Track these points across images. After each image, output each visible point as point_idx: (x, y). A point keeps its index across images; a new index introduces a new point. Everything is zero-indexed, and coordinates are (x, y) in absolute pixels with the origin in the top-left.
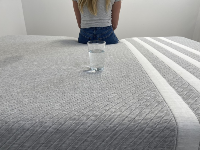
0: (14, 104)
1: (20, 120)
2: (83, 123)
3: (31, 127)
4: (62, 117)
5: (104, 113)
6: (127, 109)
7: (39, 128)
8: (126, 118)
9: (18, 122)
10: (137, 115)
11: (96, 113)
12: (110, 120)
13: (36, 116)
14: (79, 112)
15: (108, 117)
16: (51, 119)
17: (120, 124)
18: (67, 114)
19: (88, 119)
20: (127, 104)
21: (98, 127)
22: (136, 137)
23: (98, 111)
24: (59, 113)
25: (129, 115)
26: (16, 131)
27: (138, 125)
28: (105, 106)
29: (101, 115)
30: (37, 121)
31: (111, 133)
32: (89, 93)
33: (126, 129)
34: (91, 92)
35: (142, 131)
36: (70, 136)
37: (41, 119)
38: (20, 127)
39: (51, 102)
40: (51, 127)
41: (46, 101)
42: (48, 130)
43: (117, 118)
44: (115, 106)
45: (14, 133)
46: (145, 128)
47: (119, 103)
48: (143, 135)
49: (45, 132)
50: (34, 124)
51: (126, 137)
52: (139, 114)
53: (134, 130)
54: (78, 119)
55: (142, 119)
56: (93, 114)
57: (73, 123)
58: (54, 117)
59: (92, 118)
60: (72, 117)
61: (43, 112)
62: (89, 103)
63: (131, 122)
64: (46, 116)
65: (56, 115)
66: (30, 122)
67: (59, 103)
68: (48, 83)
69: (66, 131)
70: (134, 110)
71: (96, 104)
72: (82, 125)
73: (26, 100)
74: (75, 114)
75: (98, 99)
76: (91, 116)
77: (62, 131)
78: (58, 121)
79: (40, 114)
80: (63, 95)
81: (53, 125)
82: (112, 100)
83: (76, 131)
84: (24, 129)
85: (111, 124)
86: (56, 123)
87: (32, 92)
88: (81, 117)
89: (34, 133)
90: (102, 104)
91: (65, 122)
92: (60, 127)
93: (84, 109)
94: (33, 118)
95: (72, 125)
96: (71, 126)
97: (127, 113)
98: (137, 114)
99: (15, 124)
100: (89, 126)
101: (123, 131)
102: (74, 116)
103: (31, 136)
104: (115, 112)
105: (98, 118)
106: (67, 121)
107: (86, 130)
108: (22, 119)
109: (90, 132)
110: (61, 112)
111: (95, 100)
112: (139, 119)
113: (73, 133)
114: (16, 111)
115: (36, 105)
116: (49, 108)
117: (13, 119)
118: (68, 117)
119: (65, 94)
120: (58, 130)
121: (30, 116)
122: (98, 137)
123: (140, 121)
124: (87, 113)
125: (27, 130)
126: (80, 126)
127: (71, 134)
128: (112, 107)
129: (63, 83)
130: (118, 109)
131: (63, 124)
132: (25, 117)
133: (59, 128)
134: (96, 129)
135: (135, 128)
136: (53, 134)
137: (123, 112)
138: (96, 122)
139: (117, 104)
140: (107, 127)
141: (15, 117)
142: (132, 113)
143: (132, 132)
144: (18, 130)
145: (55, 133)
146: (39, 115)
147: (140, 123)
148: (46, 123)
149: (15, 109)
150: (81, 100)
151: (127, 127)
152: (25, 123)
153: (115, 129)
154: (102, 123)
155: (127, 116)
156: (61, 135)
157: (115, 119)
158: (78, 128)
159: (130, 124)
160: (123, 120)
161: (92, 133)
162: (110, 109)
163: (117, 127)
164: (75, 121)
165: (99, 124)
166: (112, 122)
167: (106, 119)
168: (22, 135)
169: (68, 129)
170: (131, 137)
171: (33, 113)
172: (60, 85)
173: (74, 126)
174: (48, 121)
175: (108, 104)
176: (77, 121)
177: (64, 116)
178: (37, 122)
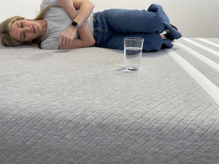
0: (54, 96)
1: (63, 111)
2: (126, 120)
3: (73, 119)
4: (104, 112)
5: (148, 112)
6: (173, 109)
7: (82, 121)
8: (173, 118)
9: (61, 113)
10: (186, 116)
11: (140, 111)
12: (155, 119)
13: (78, 109)
14: (121, 108)
15: (153, 116)
16: (93, 113)
17: (167, 124)
18: (109, 109)
19: (131, 116)
20: (173, 104)
21: (143, 125)
22: (185, 139)
23: (141, 109)
24: (100, 108)
25: (176, 115)
26: (59, 122)
27: (187, 126)
28: (148, 105)
29: (145, 113)
30: (80, 113)
31: (157, 133)
32: (128, 91)
33: (173, 129)
34: (130, 90)
35: (192, 133)
36: (113, 132)
37: (83, 112)
38: (63, 118)
39: (91, 97)
40: (93, 120)
41: (86, 95)
42: (90, 123)
43: (162, 117)
44: (159, 105)
45: (57, 124)
46: (195, 130)
47: (163, 102)
48: (193, 137)
49: (87, 125)
50: (77, 116)
51: (174, 138)
52: (187, 114)
53: (182, 131)
54: (121, 115)
55: (192, 120)
56: (136, 112)
57: (116, 119)
58: (96, 111)
59: (136, 115)
60: (114, 113)
61: (84, 106)
62: (130, 100)
63: (179, 123)
64: (88, 109)
65: (98, 110)
66: (72, 114)
67: (99, 97)
68: (84, 78)
69: (108, 126)
70: (182, 110)
71: (139, 102)
72: (125, 121)
73: (66, 93)
74: (118, 110)
75: (139, 97)
76: (134, 114)
77: (104, 126)
78: (100, 115)
79: (82, 107)
80: (101, 90)
81: (95, 119)
82: (155, 99)
83: (118, 127)
84: (66, 120)
85: (156, 123)
86: (98, 117)
87: (70, 86)
88: (123, 113)
89: (76, 126)
90: (144, 102)
91: (108, 117)
92: (103, 121)
93: (126, 106)
94: (75, 110)
95: (115, 120)
96: (113, 122)
97: (173, 113)
98: (186, 114)
99: (58, 115)
100: (133, 124)
101: (170, 132)
102: (116, 111)
103: (73, 128)
104: (160, 111)
105: (142, 116)
106: (109, 116)
107: (129, 127)
108: (65, 110)
109: (133, 130)
110: (102, 107)
111: (136, 98)
112: (188, 120)
113: (116, 129)
114: (58, 103)
115: (77, 98)
116: (90, 102)
117: (55, 110)
118: (110, 113)
119: (104, 90)
120: (100, 124)
121: (72, 108)
122: (143, 135)
123: (189, 122)
124: (129, 110)
125: (70, 122)
126: (123, 122)
127: (114, 130)
128: (156, 106)
129: (98, 80)
130: (163, 108)
131: (105, 119)
132: (68, 109)
133: (101, 122)
134: (141, 127)
135: (184, 130)
136: (95, 128)
137: (169, 112)
138: (140, 120)
139: (161, 103)
140: (153, 126)
141: (58, 108)
142: (179, 114)
143: (180, 133)
144: (60, 121)
145: (97, 127)
146: (80, 108)
147: (189, 124)
148: (88, 116)
149: (57, 101)
150: (121, 97)
151: (174, 128)
152: (68, 115)
153: (161, 129)
154: (147, 121)
155: (174, 116)
156: (103, 130)
157: (161, 118)
158: (121, 124)
159: (177, 124)
160: (170, 120)
161: (136, 131)
162: (154, 107)
163: (164, 127)
164: (117, 117)
165: (144, 122)
166: (158, 121)
167: (151, 117)
168: (64, 126)
169: (110, 124)
170: (179, 139)
171: (74, 105)
172: (96, 81)
173: (117, 121)
174: (90, 114)
175: (151, 103)
176: (119, 117)
177: (106, 111)
178: (79, 115)
